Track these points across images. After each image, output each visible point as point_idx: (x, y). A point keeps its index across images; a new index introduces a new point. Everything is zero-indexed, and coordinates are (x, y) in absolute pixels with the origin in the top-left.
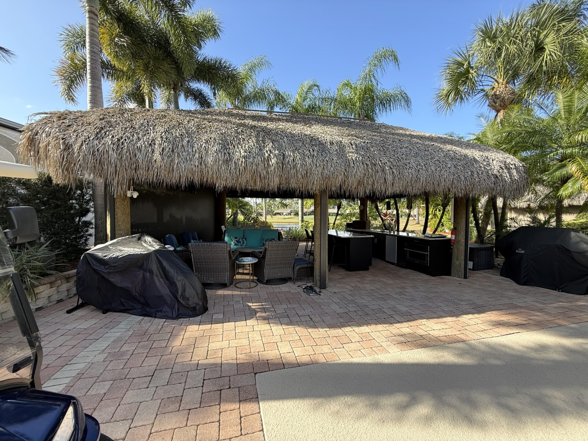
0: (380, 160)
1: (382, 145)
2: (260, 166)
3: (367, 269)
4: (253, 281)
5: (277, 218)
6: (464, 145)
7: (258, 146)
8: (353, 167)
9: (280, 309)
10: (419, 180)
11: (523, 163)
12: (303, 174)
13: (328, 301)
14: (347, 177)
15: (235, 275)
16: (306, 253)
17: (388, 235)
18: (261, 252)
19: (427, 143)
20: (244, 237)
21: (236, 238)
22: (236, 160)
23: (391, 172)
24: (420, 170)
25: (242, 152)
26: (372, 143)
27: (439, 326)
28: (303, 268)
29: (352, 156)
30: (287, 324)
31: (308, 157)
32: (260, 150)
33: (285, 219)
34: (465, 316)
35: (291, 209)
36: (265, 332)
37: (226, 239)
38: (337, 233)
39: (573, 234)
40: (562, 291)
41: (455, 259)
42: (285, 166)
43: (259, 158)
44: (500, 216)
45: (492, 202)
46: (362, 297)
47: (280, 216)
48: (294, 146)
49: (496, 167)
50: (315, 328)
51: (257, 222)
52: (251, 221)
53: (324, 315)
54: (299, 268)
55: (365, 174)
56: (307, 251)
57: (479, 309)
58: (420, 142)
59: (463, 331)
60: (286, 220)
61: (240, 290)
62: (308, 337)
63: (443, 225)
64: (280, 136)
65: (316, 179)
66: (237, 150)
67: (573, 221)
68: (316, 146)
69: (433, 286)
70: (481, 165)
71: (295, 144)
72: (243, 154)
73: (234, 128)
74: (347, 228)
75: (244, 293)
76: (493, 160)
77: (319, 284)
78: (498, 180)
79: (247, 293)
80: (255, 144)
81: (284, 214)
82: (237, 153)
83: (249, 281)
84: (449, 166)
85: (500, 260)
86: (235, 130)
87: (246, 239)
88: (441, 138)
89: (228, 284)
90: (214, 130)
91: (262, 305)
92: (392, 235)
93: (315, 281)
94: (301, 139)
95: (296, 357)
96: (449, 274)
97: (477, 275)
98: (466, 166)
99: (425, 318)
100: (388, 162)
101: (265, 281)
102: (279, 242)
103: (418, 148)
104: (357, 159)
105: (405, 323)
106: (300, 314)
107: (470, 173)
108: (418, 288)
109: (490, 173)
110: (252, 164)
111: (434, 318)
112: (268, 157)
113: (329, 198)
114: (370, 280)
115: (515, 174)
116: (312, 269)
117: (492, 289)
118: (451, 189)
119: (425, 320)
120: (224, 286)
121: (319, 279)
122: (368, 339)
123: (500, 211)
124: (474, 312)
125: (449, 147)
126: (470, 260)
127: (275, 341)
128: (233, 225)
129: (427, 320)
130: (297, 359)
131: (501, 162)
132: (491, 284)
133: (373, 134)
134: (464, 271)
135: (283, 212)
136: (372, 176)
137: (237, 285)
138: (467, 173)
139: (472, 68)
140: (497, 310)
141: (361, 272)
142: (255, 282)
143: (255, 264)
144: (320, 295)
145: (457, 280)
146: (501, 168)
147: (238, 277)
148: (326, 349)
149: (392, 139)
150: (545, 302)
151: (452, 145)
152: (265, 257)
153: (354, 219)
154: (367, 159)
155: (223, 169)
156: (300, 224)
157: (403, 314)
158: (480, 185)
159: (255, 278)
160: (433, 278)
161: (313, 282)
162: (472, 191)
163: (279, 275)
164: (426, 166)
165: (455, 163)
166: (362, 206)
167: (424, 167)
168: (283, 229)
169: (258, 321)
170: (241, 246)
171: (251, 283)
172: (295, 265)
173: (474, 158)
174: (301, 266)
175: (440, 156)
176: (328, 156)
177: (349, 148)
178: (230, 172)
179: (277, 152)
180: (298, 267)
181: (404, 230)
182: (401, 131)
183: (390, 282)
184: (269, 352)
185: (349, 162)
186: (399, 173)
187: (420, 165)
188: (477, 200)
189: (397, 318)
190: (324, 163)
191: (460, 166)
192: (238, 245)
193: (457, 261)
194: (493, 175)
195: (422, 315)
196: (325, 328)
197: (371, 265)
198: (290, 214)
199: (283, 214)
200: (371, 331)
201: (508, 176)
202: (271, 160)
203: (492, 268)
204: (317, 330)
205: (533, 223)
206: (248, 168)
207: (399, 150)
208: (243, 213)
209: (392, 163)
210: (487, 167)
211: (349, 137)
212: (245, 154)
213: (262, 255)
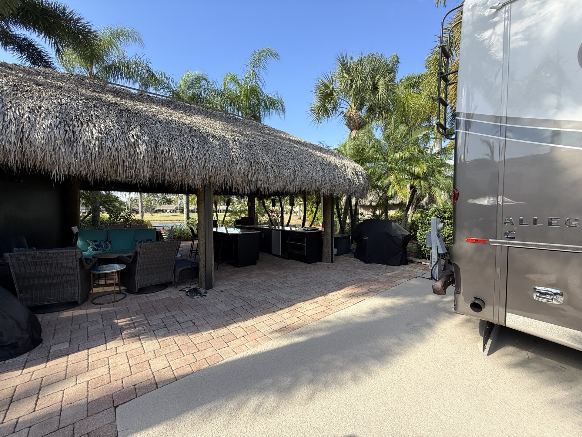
0: (263, 159)
1: (265, 145)
2: (123, 153)
3: (255, 263)
4: (119, 292)
5: (158, 216)
6: (329, 153)
7: (120, 128)
8: (237, 163)
9: (155, 320)
10: (296, 180)
11: (366, 172)
12: (181, 166)
13: (213, 301)
14: (230, 172)
15: (91, 289)
16: (192, 253)
17: (273, 229)
18: (130, 257)
19: (302, 148)
20: (108, 240)
21: (96, 241)
22: (85, 142)
23: (273, 171)
24: (297, 172)
25: (94, 133)
26: (255, 142)
27: (312, 306)
28: (187, 269)
29: (236, 152)
30: (164, 336)
31: (187, 148)
32: (122, 133)
33: (169, 216)
34: (330, 294)
35: (177, 206)
36: (134, 351)
37: (79, 243)
38: (227, 230)
39: (393, 223)
40: (388, 265)
41: (325, 248)
42: (158, 156)
43: (122, 142)
44: (353, 211)
45: (349, 201)
46: (249, 291)
47: (162, 214)
48: (170, 134)
49: (350, 173)
50: (198, 333)
51: (129, 221)
52: (120, 219)
53: (209, 317)
54: (182, 270)
55: (249, 171)
56: (192, 250)
57: (340, 286)
58: (297, 146)
59: (329, 307)
60: (171, 218)
61: (99, 306)
62: (189, 345)
63: (318, 220)
64: (151, 120)
65: (197, 172)
66: (87, 129)
67: (394, 215)
68: (196, 138)
69: (309, 272)
70: (341, 171)
71: (171, 132)
72: (96, 135)
73: (81, 100)
74: (236, 224)
75: (105, 309)
76: (348, 168)
77: (205, 285)
78: (351, 184)
79: (109, 309)
80: (116, 125)
81: (168, 211)
82: (86, 133)
83: (113, 293)
84: (318, 169)
85: (354, 246)
86: (83, 102)
87: (110, 242)
88: (313, 145)
89: (79, 302)
90: (46, 97)
91: (132, 320)
92: (277, 230)
93: (200, 282)
94: (179, 128)
95: (173, 371)
96: (321, 260)
97: (339, 259)
98: (330, 171)
99: (302, 302)
100: (269, 162)
101: (137, 290)
102: (158, 243)
103: (295, 151)
104: (241, 156)
105: (286, 309)
106: (181, 320)
107: (333, 176)
108: (297, 276)
109: (346, 177)
110: (111, 149)
111: (309, 300)
112: (134, 143)
113: (214, 194)
114: (257, 274)
115: (361, 179)
116: (196, 269)
117: (349, 269)
118: (320, 190)
119: (302, 303)
120: (73, 305)
121: (204, 279)
122: (253, 332)
123: (353, 208)
124: (336, 289)
125: (318, 153)
126: (335, 248)
127: (147, 359)
128: (93, 225)
129: (303, 303)
130: (174, 373)
131: (353, 169)
132: (348, 265)
133: (257, 133)
134: (331, 256)
135: (166, 208)
136: (255, 174)
137: (94, 301)
138: (331, 176)
139: (335, 91)
140: (352, 285)
141: (249, 267)
142: (122, 293)
143: (121, 271)
144: (206, 296)
145: (326, 265)
146: (353, 174)
147: (95, 290)
148: (209, 353)
149: (273, 141)
150: (379, 274)
151: (321, 152)
152: (136, 262)
153: (243, 215)
154: (250, 157)
155: (63, 151)
156: (185, 222)
157: (284, 301)
158: (340, 187)
159: (122, 288)
160: (309, 265)
161: (198, 283)
162: (335, 191)
163: (156, 281)
164: (301, 168)
165: (323, 168)
166: (250, 203)
167: (299, 169)
168: (165, 228)
169: (124, 340)
170: (104, 250)
171: (116, 295)
172: (176, 268)
173: (336, 165)
174: (184, 268)
175: (312, 160)
176: (211, 149)
177: (232, 144)
178: (76, 157)
179: (146, 138)
180: (180, 269)
181: (288, 225)
182: (282, 135)
183: (275, 273)
184: (137, 374)
185: (232, 158)
186: (280, 173)
187: (296, 166)
188: (340, 199)
189: (279, 306)
190: (206, 157)
191: (326, 170)
192: (98, 250)
193: (326, 249)
194: (348, 179)
195: (299, 299)
196: (209, 330)
197: (258, 259)
198: (175, 211)
199: (166, 211)
200: (255, 323)
201: (357, 181)
202: (139, 147)
203: (349, 253)
204: (200, 334)
205: (373, 216)
206: (105, 153)
207: (279, 151)
208: (108, 211)
209: (273, 163)
210: (344, 173)
211: (232, 133)
212: (100, 135)
213: (131, 260)
